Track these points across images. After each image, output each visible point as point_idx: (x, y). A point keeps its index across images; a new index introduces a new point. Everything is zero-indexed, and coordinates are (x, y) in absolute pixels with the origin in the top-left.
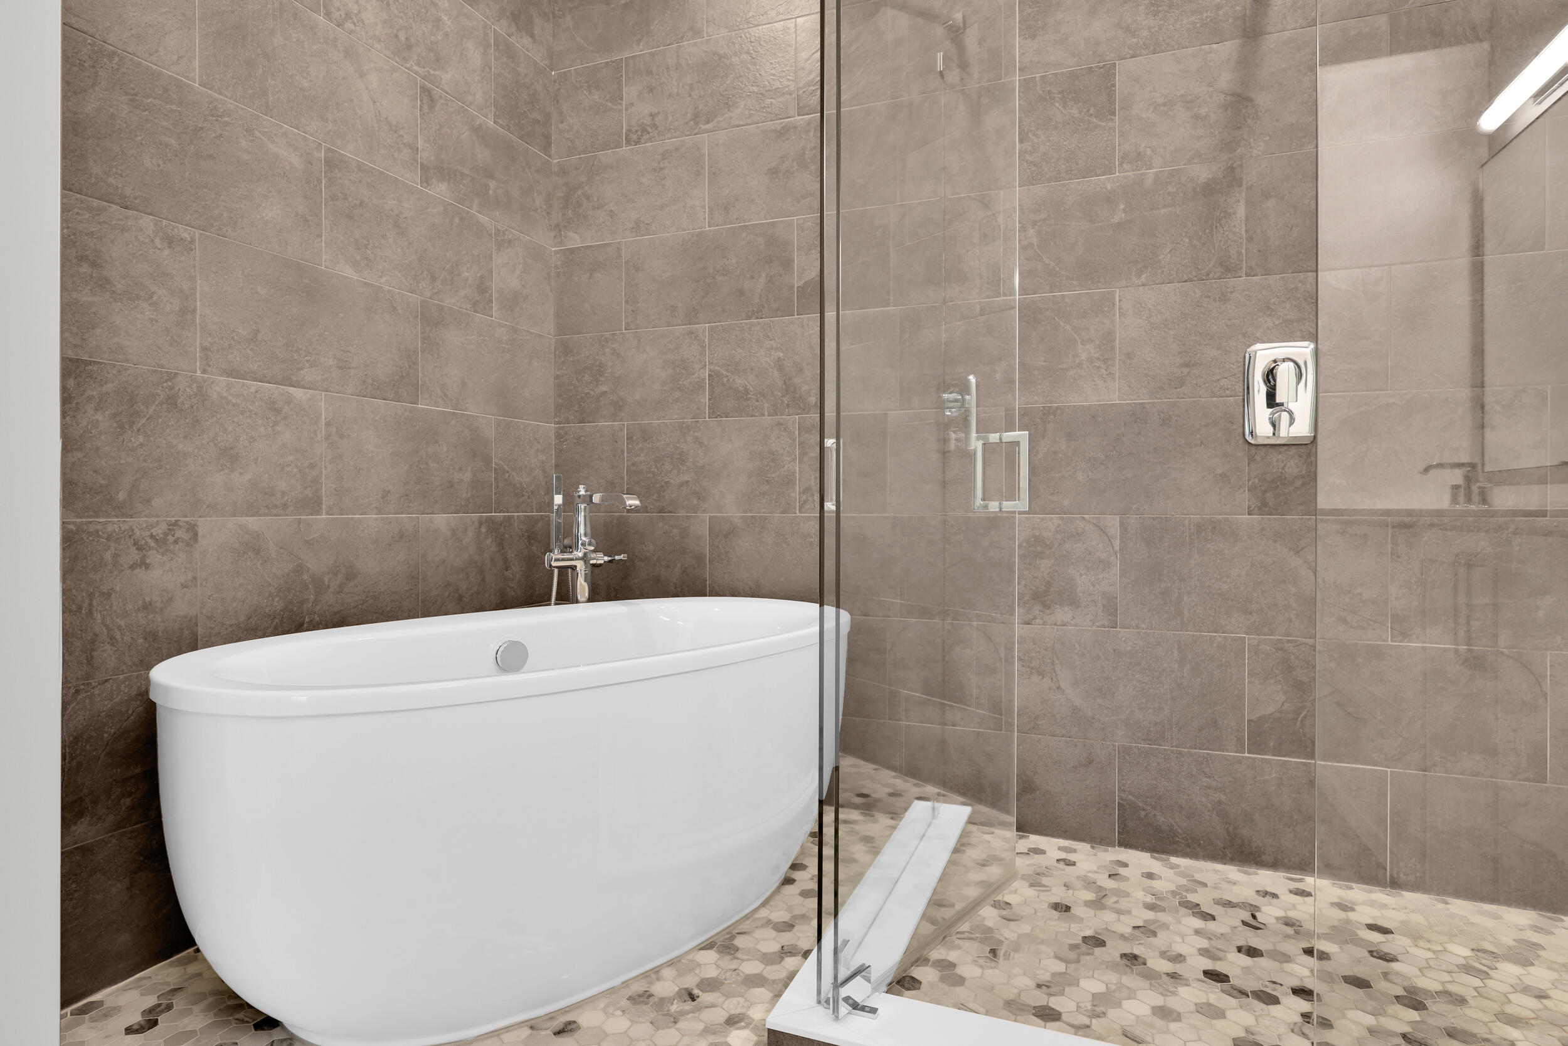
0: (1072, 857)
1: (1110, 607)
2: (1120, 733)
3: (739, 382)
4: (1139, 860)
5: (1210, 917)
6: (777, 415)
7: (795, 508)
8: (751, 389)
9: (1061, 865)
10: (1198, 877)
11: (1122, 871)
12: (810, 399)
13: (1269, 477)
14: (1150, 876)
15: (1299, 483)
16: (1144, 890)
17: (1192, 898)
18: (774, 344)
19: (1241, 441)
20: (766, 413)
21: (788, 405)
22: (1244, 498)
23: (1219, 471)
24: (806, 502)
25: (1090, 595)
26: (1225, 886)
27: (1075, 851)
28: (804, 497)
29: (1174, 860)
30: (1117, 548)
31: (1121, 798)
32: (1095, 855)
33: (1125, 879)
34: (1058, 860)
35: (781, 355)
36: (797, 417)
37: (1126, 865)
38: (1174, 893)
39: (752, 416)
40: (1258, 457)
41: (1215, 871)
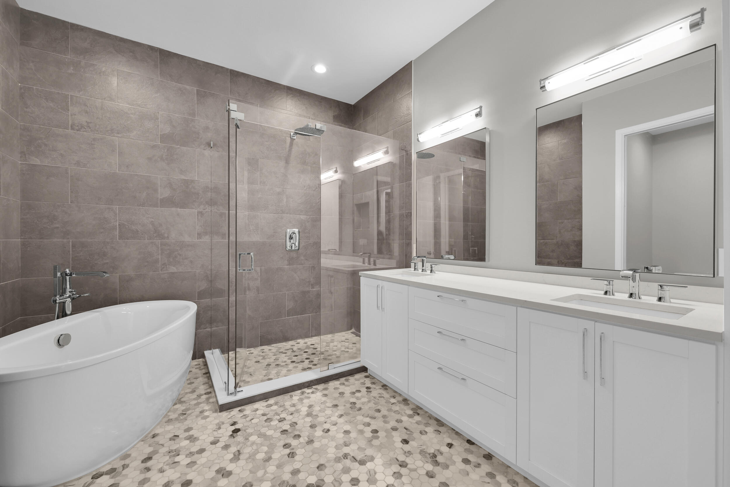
0: (251, 352)
1: (258, 289)
2: (260, 319)
3: (133, 228)
4: (266, 348)
5: (286, 353)
6: (151, 239)
7: (159, 270)
8: (139, 230)
9: (250, 354)
10: (279, 347)
11: (264, 351)
12: (165, 235)
13: (291, 258)
14: (270, 350)
15: (296, 259)
16: (271, 353)
17: (280, 351)
18: (150, 216)
19: (285, 250)
20: (146, 239)
21: (156, 237)
22: (286, 262)
23: (281, 256)
24: (163, 268)
25: (253, 287)
26: (285, 347)
27: (251, 351)
28: (163, 267)
29: (272, 345)
30: (259, 275)
31: (260, 335)
32: (256, 350)
33: (266, 352)
34: (249, 354)
35: (153, 220)
36: (160, 240)
37: (264, 350)
38: (277, 351)
39: (140, 240)
40: (288, 253)
41: (282, 345)
